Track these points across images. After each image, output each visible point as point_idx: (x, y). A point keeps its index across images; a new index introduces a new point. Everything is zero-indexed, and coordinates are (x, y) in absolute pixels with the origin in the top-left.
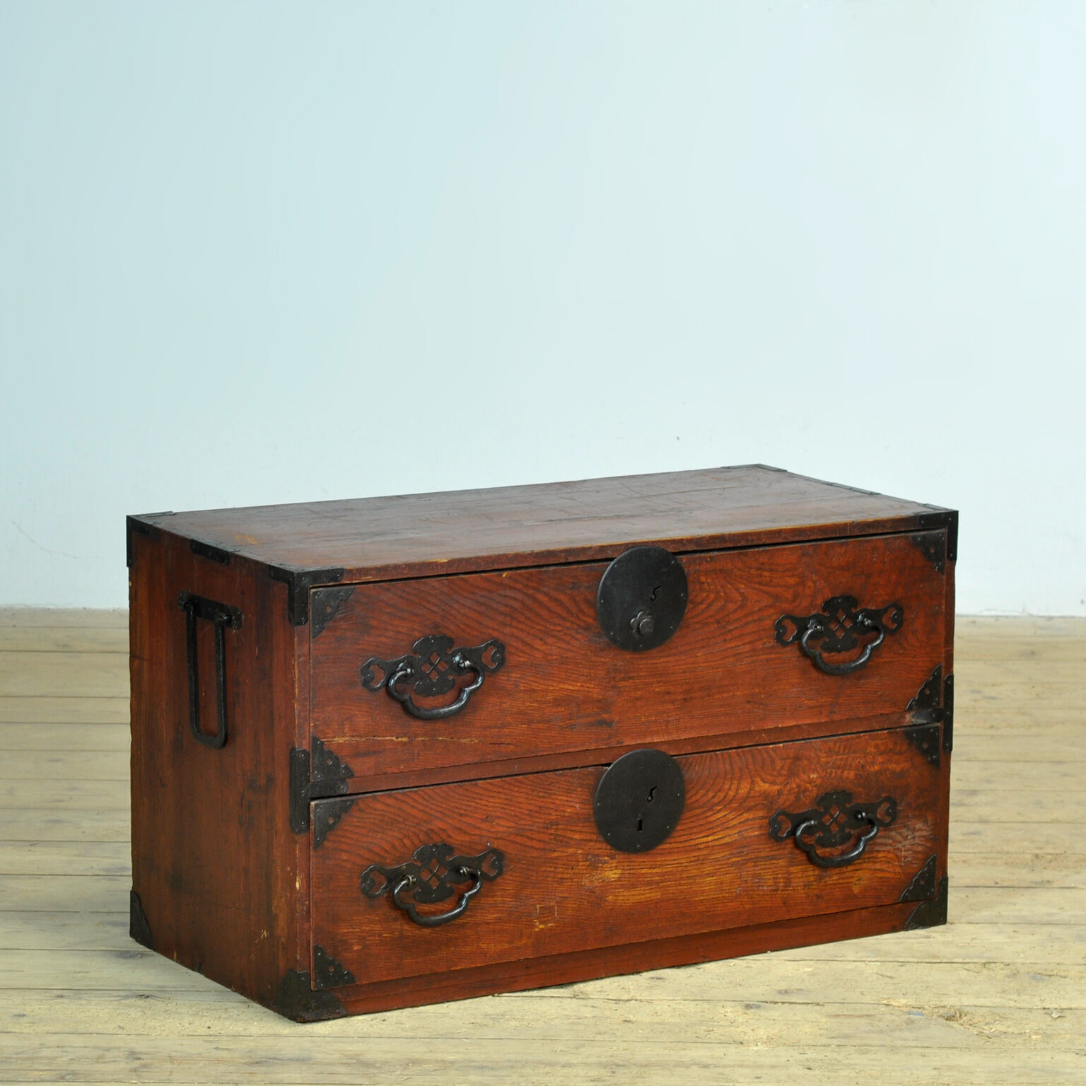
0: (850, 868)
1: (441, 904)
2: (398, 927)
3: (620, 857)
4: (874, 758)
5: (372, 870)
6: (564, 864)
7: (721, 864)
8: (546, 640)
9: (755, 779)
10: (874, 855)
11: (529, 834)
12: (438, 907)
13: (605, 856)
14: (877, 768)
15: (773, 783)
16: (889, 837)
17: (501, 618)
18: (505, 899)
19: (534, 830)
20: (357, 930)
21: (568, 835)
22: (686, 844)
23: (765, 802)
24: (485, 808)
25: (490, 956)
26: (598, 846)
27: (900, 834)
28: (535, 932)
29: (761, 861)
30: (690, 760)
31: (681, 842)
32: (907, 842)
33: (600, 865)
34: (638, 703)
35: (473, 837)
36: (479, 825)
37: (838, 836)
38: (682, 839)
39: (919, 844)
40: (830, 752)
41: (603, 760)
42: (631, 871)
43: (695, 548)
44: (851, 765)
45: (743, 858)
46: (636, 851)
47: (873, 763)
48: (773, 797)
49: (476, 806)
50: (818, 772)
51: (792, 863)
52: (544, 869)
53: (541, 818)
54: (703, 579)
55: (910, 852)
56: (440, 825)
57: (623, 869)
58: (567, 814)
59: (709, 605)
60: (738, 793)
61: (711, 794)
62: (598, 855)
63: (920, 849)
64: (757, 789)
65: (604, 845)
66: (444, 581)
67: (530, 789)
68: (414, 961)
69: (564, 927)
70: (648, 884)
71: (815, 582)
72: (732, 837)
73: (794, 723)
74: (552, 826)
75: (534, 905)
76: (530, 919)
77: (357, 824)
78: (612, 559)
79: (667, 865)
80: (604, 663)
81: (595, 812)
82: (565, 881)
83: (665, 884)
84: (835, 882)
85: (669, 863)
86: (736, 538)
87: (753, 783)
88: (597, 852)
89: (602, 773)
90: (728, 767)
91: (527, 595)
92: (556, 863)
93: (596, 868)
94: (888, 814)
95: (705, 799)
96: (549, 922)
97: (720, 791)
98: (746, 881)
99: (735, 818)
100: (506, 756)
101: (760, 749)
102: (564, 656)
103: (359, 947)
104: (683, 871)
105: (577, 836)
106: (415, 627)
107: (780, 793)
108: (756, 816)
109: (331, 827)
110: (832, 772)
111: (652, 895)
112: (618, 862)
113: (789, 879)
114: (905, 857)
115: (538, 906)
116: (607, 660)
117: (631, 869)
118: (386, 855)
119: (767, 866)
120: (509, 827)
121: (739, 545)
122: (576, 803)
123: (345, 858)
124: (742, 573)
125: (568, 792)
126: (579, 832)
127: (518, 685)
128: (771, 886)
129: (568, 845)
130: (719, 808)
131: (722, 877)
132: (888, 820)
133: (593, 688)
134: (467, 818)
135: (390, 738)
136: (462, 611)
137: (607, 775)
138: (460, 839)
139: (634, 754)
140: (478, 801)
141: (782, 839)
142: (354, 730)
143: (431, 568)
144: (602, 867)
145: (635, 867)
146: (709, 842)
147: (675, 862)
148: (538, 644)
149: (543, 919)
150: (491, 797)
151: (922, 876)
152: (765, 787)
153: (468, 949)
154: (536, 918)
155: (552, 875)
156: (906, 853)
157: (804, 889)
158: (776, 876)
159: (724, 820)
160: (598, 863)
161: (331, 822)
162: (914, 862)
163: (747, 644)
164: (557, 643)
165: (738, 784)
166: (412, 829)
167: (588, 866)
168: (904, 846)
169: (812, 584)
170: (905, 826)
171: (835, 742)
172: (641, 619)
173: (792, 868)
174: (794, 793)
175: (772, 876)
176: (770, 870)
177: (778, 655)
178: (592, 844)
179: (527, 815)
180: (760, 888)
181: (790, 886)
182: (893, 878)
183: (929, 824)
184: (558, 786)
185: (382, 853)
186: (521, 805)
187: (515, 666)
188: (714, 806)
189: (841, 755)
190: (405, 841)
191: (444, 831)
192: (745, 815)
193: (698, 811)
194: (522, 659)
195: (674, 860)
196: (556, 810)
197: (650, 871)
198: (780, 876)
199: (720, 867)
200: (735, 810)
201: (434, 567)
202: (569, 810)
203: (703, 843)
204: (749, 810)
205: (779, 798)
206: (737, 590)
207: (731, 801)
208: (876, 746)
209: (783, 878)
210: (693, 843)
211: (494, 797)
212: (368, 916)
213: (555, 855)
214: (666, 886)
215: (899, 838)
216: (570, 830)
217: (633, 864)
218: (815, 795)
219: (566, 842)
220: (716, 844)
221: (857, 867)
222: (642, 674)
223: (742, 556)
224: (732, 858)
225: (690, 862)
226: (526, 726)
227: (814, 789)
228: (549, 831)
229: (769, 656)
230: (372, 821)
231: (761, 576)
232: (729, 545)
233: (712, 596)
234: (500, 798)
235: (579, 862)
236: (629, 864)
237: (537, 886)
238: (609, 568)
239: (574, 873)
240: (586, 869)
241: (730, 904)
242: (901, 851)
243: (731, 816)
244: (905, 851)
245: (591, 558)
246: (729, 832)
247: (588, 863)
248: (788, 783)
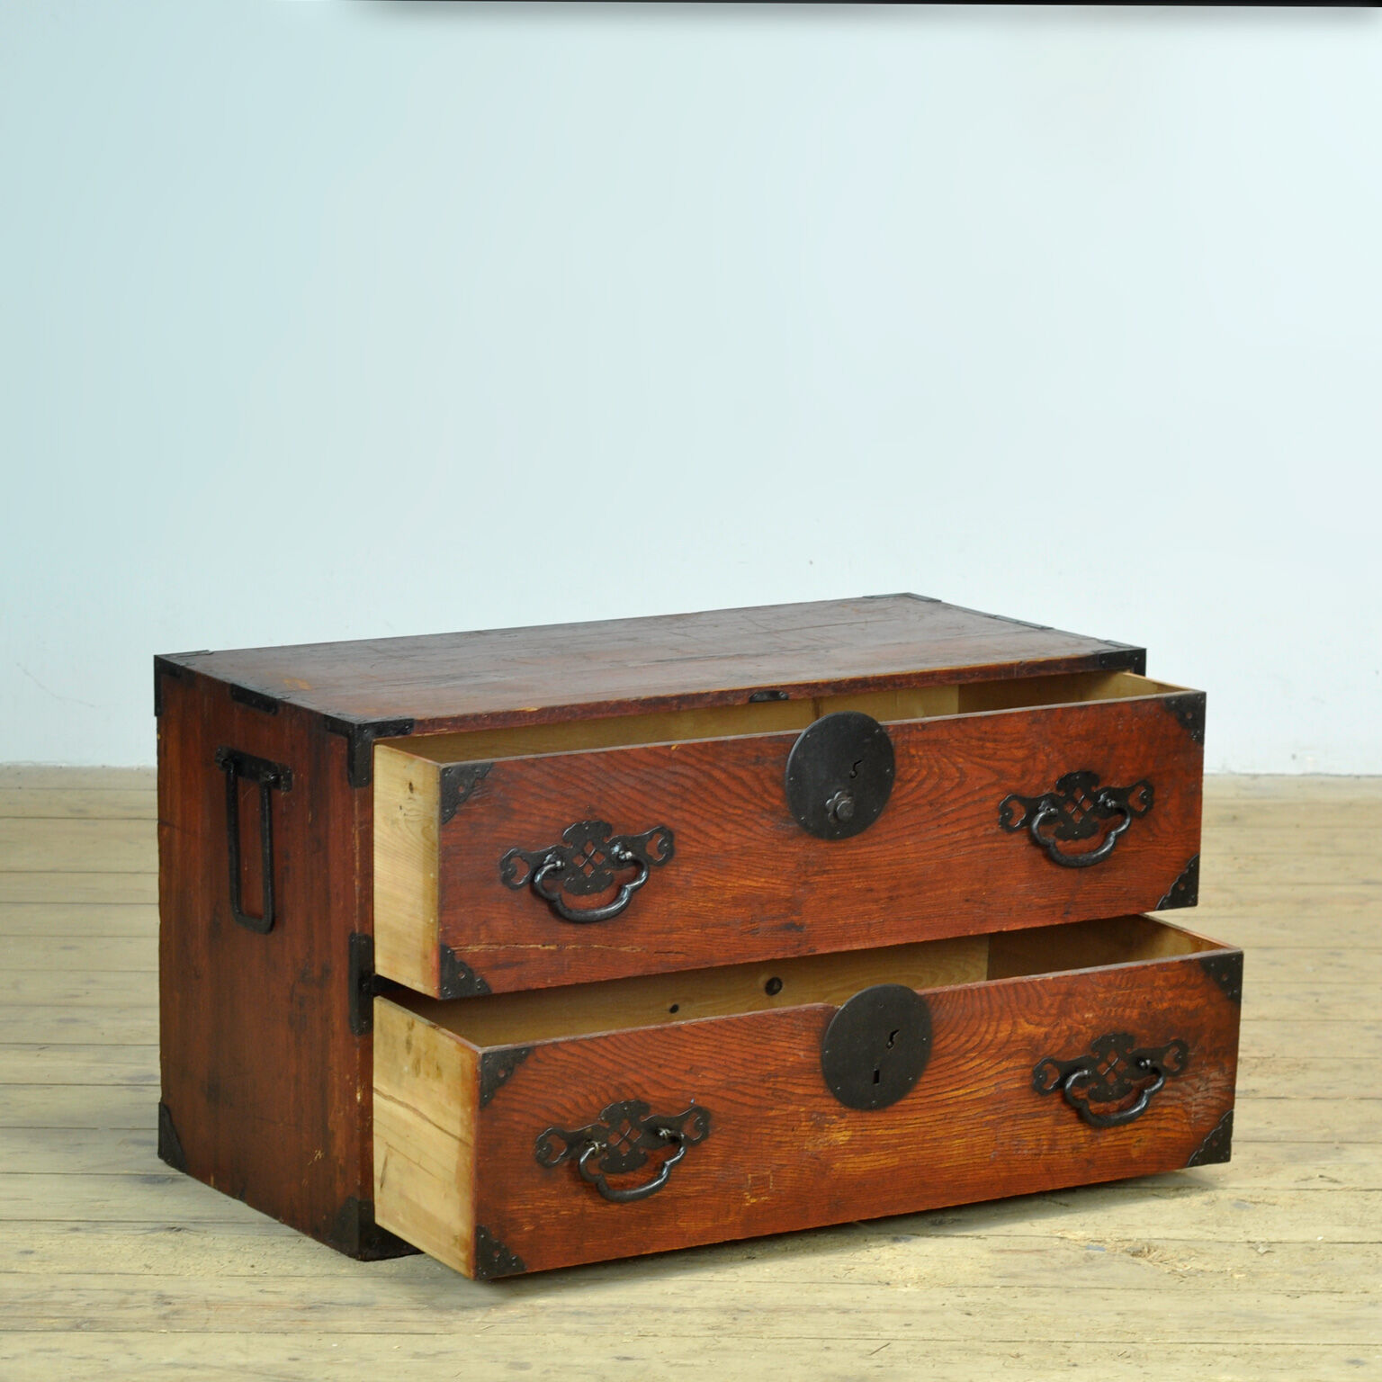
0: (1129, 1127)
1: (632, 1173)
2: (580, 1202)
3: (852, 1115)
4: (1162, 992)
5: (549, 1134)
6: (783, 1125)
7: (973, 1124)
9: (1019, 1020)
10: (1158, 1111)
11: (741, 1088)
12: (628, 1178)
13: (832, 1114)
14: (1165, 1005)
15: (1039, 1024)
16: (1178, 1090)
18: (710, 1168)
19: (747, 1084)
20: (529, 1207)
21: (789, 1090)
22: (933, 1099)
23: (1029, 1048)
24: (689, 1057)
25: (690, 1237)
26: (825, 1102)
27: (1191, 1085)
28: (746, 1207)
29: (1021, 1120)
30: (941, 998)
31: (925, 1097)
32: (1199, 1095)
33: (827, 1125)
35: (674, 1093)
36: (682, 1078)
37: (1115, 1089)
38: (927, 1093)
39: (1212, 1098)
40: (1109, 986)
42: (865, 1133)
44: (1134, 1002)
45: (1000, 1116)
46: (871, 1109)
47: (1161, 1000)
48: (1038, 1041)
49: (679, 1054)
50: (1095, 1011)
51: (1058, 1122)
52: (758, 1130)
53: (757, 1069)
55: (1202, 1107)
56: (635, 1078)
57: (854, 1131)
58: (788, 1064)
60: (996, 1037)
61: (963, 1039)
62: (824, 1113)
63: (1214, 1103)
64: (1020, 1031)
65: (832, 1101)
67: (745, 1034)
68: (598, 1243)
69: (780, 1201)
70: (883, 1148)
72: (987, 1090)
74: (769, 1078)
75: (744, 1175)
76: (739, 1191)
77: (533, 1077)
79: (907, 1125)
80: (794, 853)
81: (822, 1061)
82: (783, 1145)
83: (904, 1148)
84: (1110, 1144)
85: (910, 1122)
87: (1015, 1024)
88: (822, 1110)
89: (832, 1014)
90: (985, 1004)
92: (774, 1124)
93: (822, 1129)
94: (1176, 1060)
95: (957, 1044)
96: (763, 1194)
97: (974, 1034)
98: (1003, 1143)
99: (992, 1067)
103: (532, 1228)
104: (926, 1132)
105: (800, 1091)
106: (566, 809)
107: (1047, 1036)
108: (1017, 1065)
109: (502, 1082)
110: (1111, 1010)
112: (849, 1122)
113: (1055, 1140)
114: (1196, 1113)
115: (750, 1176)
117: (863, 1130)
118: (567, 1116)
119: (1029, 1126)
120: (719, 1081)
122: (800, 1050)
123: (516, 1119)
125: (792, 1036)
126: (802, 1085)
128: (1032, 1149)
129: (789, 1102)
130: (973, 1055)
131: (973, 1139)
132: (1177, 1068)
134: (668, 1069)
137: (840, 1015)
138: (658, 1095)
139: (873, 990)
140: (681, 1049)
141: (1048, 1092)
144: (828, 1128)
145: (869, 1128)
146: (959, 1096)
149: (755, 1192)
150: (697, 1043)
151: (1215, 1137)
152: (1030, 1029)
153: (664, 1229)
154: (747, 1191)
155: (768, 1138)
156: (1197, 1109)
157: (1072, 1153)
158: (1038, 1137)
159: (978, 1070)
160: (824, 1123)
161: (502, 1075)
162: (1206, 1119)
165: (997, 1026)
166: (600, 1083)
167: (812, 1126)
168: (1195, 1100)
170: (1196, 1076)
171: (1115, 975)
173: (1059, 1128)
174: (1065, 1036)
175: (1034, 1138)
176: (1032, 1130)
178: (819, 1099)
179: (740, 1065)
180: (1019, 1152)
181: (1055, 1150)
182: (1180, 1139)
183: (1226, 1073)
184: (778, 1029)
185: (563, 1113)
186: (734, 1054)
187: (686, 857)
188: (966, 1053)
189: (1123, 989)
190: (590, 1098)
191: (639, 1085)
192: (1004, 1063)
193: (947, 1059)
194: (694, 849)
195: (917, 1119)
196: (777, 1060)
197: (886, 1132)
198: (1043, 1137)
199: (971, 1126)
200: (992, 1057)
202: (791, 1059)
203: (952, 1098)
204: (1009, 1057)
205: (1045, 1043)
207: (988, 1046)
208: (1166, 979)
209: (1049, 1139)
210: (940, 1097)
211: (700, 1043)
212: (544, 1190)
213: (773, 1113)
214: (905, 1151)
215: (1189, 1090)
216: (791, 1083)
217: (867, 1124)
218: (1089, 1039)
219: (786, 1098)
220: (969, 1099)
221: (1139, 1126)
222: (838, 866)
224: (986, 1116)
225: (936, 1120)
227: (1089, 1031)
228: (767, 1085)
230: (552, 1073)
234: (708, 1045)
235: (801, 1121)
236: (862, 1123)
237: (749, 1151)
239: (794, 1136)
240: (810, 1130)
241: (982, 1172)
242: (1191, 1106)
243: (987, 1065)
244: (1196, 1106)
246: (985, 1084)
247: (811, 1123)
248: (1058, 1024)
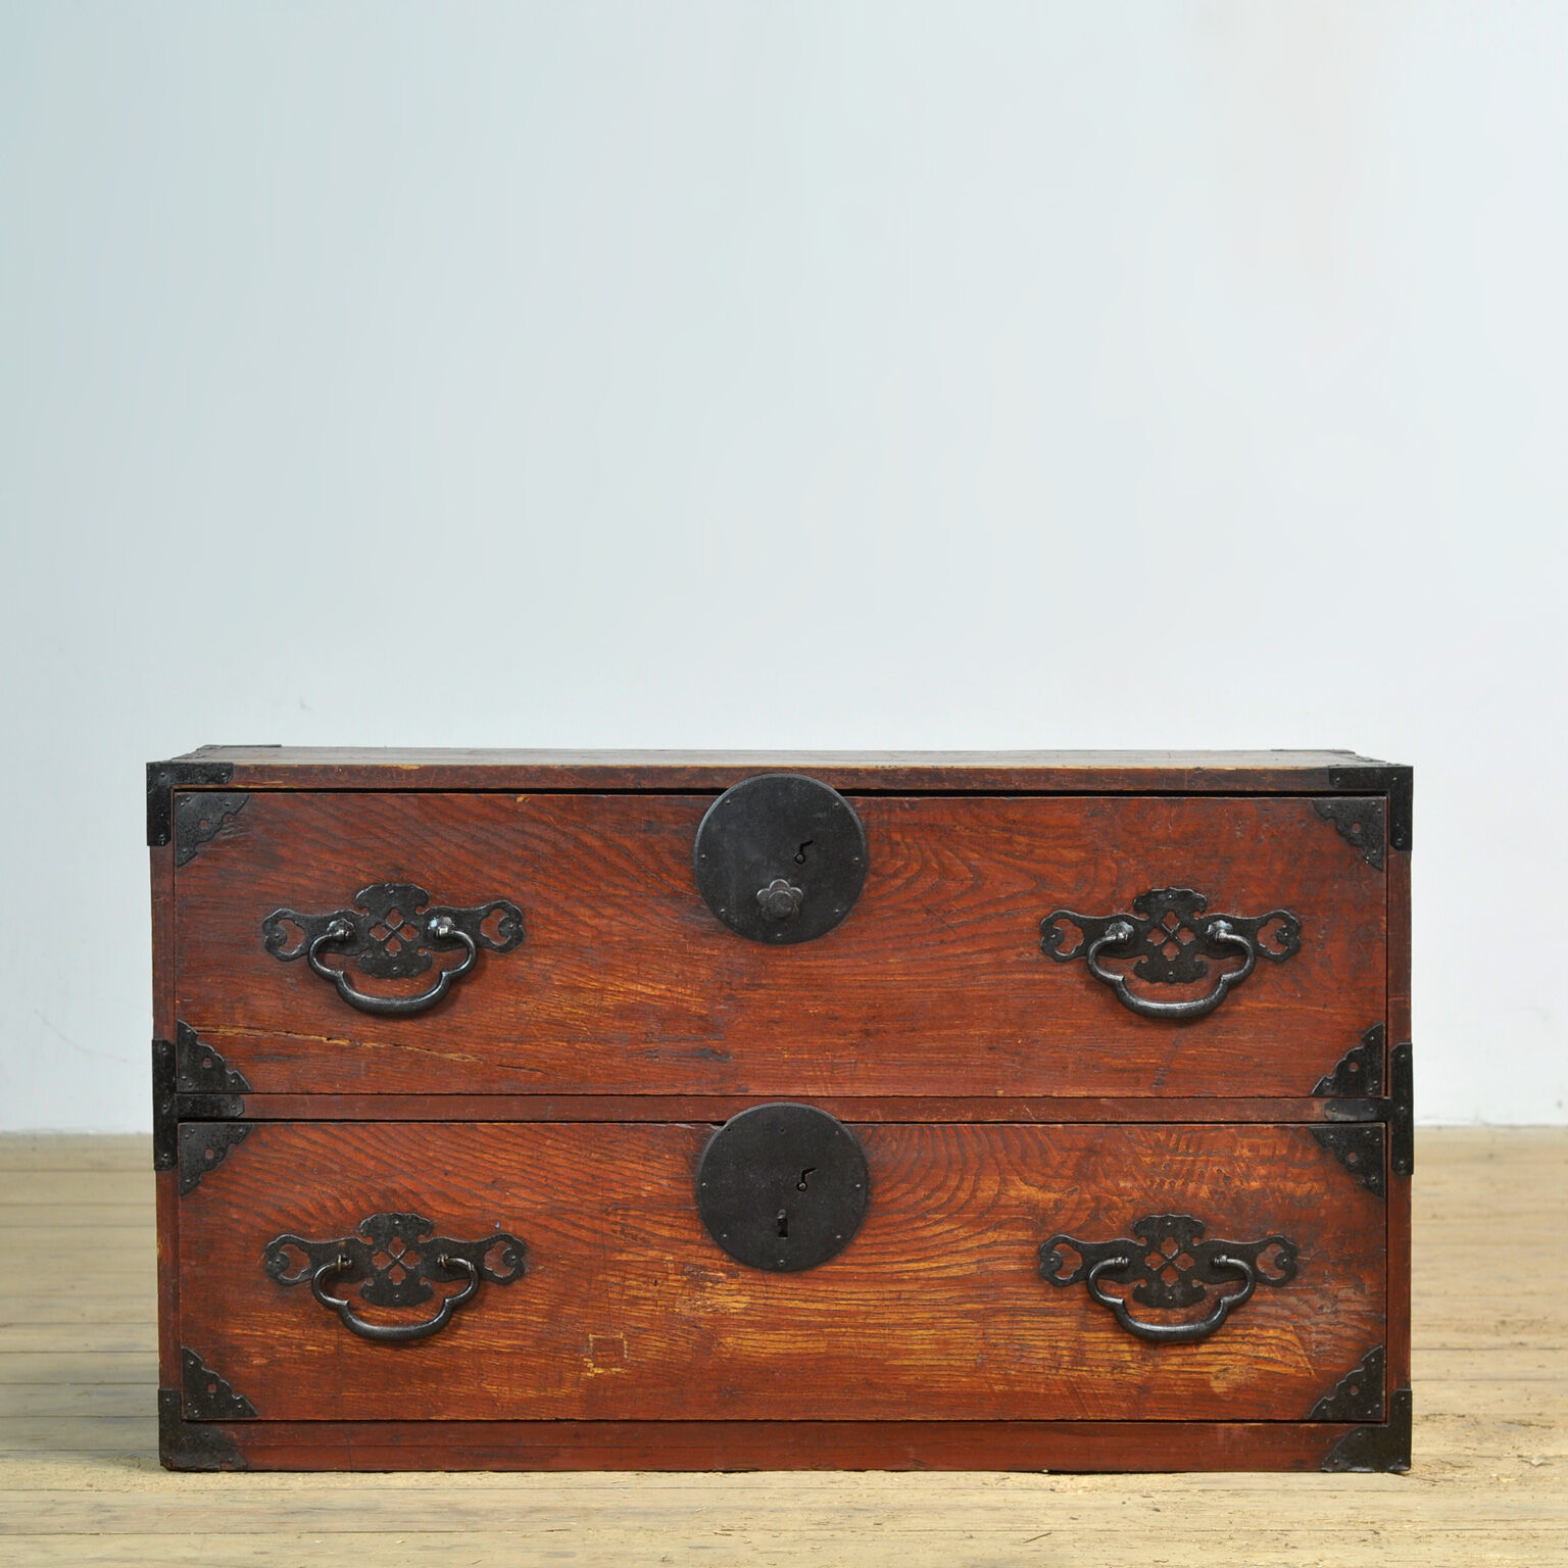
0: (1204, 1349)
1: (411, 1310)
2: (334, 1338)
3: (748, 1276)
4: (1247, 1166)
5: (283, 1241)
6: (640, 1275)
7: (945, 1311)
8: (601, 910)
9: (1010, 1178)
10: (1255, 1332)
11: (573, 1218)
12: (406, 1315)
13: (717, 1270)
14: (1255, 1184)
15: (1044, 1188)
16: (1284, 1306)
17: (516, 867)
18: (530, 1318)
19: (582, 1213)
20: (259, 1333)
21: (648, 1229)
22: (876, 1269)
23: (1030, 1218)
24: (489, 1166)
25: (503, 1407)
26: (707, 1253)
27: (1307, 1302)
28: (587, 1378)
29: (1023, 1315)
30: (882, 1132)
31: (864, 1265)
32: (1322, 1318)
33: (710, 1284)
34: (777, 1030)
35: (468, 1211)
36: (482, 1193)
37: (1177, 1291)
38: (867, 1259)
39: (1346, 1325)
40: (1159, 1148)
41: (713, 1114)
42: (768, 1302)
43: (884, 786)
44: (1202, 1175)
45: (988, 1306)
46: (778, 1270)
47: (1247, 1177)
48: (1044, 1209)
49: (473, 1160)
50: (1136, 1179)
51: (1085, 1326)
52: (600, 1277)
53: (596, 1195)
54: (897, 837)
55: (1329, 1336)
56: (408, 1184)
57: (753, 1297)
58: (644, 1194)
59: (909, 882)
60: (975, 1197)
61: (922, 1193)
62: (704, 1268)
63: (1349, 1332)
64: (1012, 1193)
65: (716, 1253)
66: (412, 799)
67: (574, 1145)
68: (364, 1395)
69: (641, 1377)
70: (800, 1326)
71: (1116, 861)
72: (965, 1268)
73: (1084, 1093)
74: (616, 1210)
75: (584, 1335)
76: (576, 1355)
77: (257, 1165)
78: (719, 791)
79: (837, 1299)
80: (710, 957)
81: (696, 1197)
82: (642, 1302)
83: (834, 1330)
84: (1176, 1368)
85: (839, 1295)
86: (961, 776)
87: (1004, 1181)
88: (701, 1262)
89: (709, 1135)
90: (955, 1151)
91: (565, 834)
92: (626, 1272)
93: (703, 1289)
94: (1279, 1265)
95: (911, 1199)
96: (613, 1364)
97: (939, 1188)
98: (995, 1345)
99: (970, 1236)
100: (529, 1090)
101: (1017, 1128)
102: (634, 938)
103: (265, 1361)
104: (865, 1312)
105: (665, 1232)
106: (359, 866)
107: (1058, 1205)
108: (1011, 1238)
109: (211, 1166)
110: (1163, 1182)
111: (810, 1345)
112: (744, 1283)
113: (1083, 1353)
114: (1319, 1344)
115: (591, 1337)
116: (716, 952)
117: (767, 1298)
118: (311, 1221)
119: (1037, 1326)
120: (537, 1203)
121: (968, 788)
122: (662, 1178)
123: (235, 1216)
124: (973, 834)
125: (647, 1157)
126: (667, 1225)
127: (550, 978)
128: (1045, 1359)
129: (647, 1244)
130: (939, 1216)
131: (947, 1332)
132: (1279, 1275)
133: (691, 996)
134: (458, 1179)
135: (317, 1037)
136: (444, 850)
137: (717, 1140)
138: (444, 1210)
139: (769, 1108)
140: (478, 1154)
141: (1064, 1284)
142: (252, 1018)
143: (389, 775)
144: (712, 1287)
145: (776, 1296)
146: (919, 1271)
147: (854, 1296)
148: (584, 914)
149: (600, 1359)
150: (501, 1149)
151: (1353, 1380)
152: (1028, 1191)
153: (463, 1390)
154: (588, 1357)
155: (617, 1289)
156: (1320, 1337)
157: (1112, 1373)
158: (1054, 1344)
159: (948, 1238)
160: (705, 1281)
161: (209, 1156)
162: (1337, 1353)
163: (987, 951)
164: (620, 916)
165: (975, 1181)
166: (357, 1185)
167: (686, 1282)
168: (1317, 1324)
169: (1113, 865)
170: (1316, 1291)
171: (1169, 1135)
172: (778, 890)
173: (1086, 1334)
174: (1088, 1209)
175: (1047, 1343)
176: (1042, 1332)
177: (1049, 977)
178: (694, 1248)
179: (568, 1186)
180: (1023, 1360)
181: (1084, 1365)
182: (1294, 1376)
183: (1367, 1292)
184: (626, 1146)
185: (302, 1216)
186: (560, 1170)
187: (544, 946)
188: (928, 1212)
189: (1180, 1155)
190: (343, 1202)
191: (416, 1194)
192: (989, 1234)
193: (897, 1218)
194: (556, 937)
195: (852, 1293)
196: (626, 1186)
197: (804, 1305)
198: (1062, 1344)
199: (942, 1314)
200: (969, 1223)
201: (394, 775)
202: (649, 1188)
203: (908, 1271)
204: (997, 1226)
205: (1056, 1214)
206: (965, 860)
207: (962, 1208)
208: (1254, 1149)
209: (1069, 1348)
210: (887, 1268)
211: (505, 1150)
212: (279, 1314)
213: (624, 1257)
214: (835, 1335)
215: (1304, 1308)
216: (649, 1220)
217: (773, 1290)
218: (1128, 1217)
219: (643, 1239)
220: (935, 1276)
221: (1219, 1349)
222: (781, 981)
223: (972, 806)
224: (965, 1303)
225: (884, 1299)
226: (565, 1044)
227: (1128, 1206)
228: (611, 1218)
229: (1030, 976)
230: (284, 1163)
231: (1009, 841)
232: (947, 786)
233: (916, 867)
234: (519, 1154)
235: (668, 1274)
236: (764, 1289)
237: (590, 1303)
238: (715, 804)
239: (659, 1291)
240: (684, 1288)
241: (964, 1380)
242: (1310, 1333)
243: (962, 1233)
244: (1317, 1333)
245: (683, 786)
246: (958, 1259)
247: (685, 1278)
248: (1076, 1190)
